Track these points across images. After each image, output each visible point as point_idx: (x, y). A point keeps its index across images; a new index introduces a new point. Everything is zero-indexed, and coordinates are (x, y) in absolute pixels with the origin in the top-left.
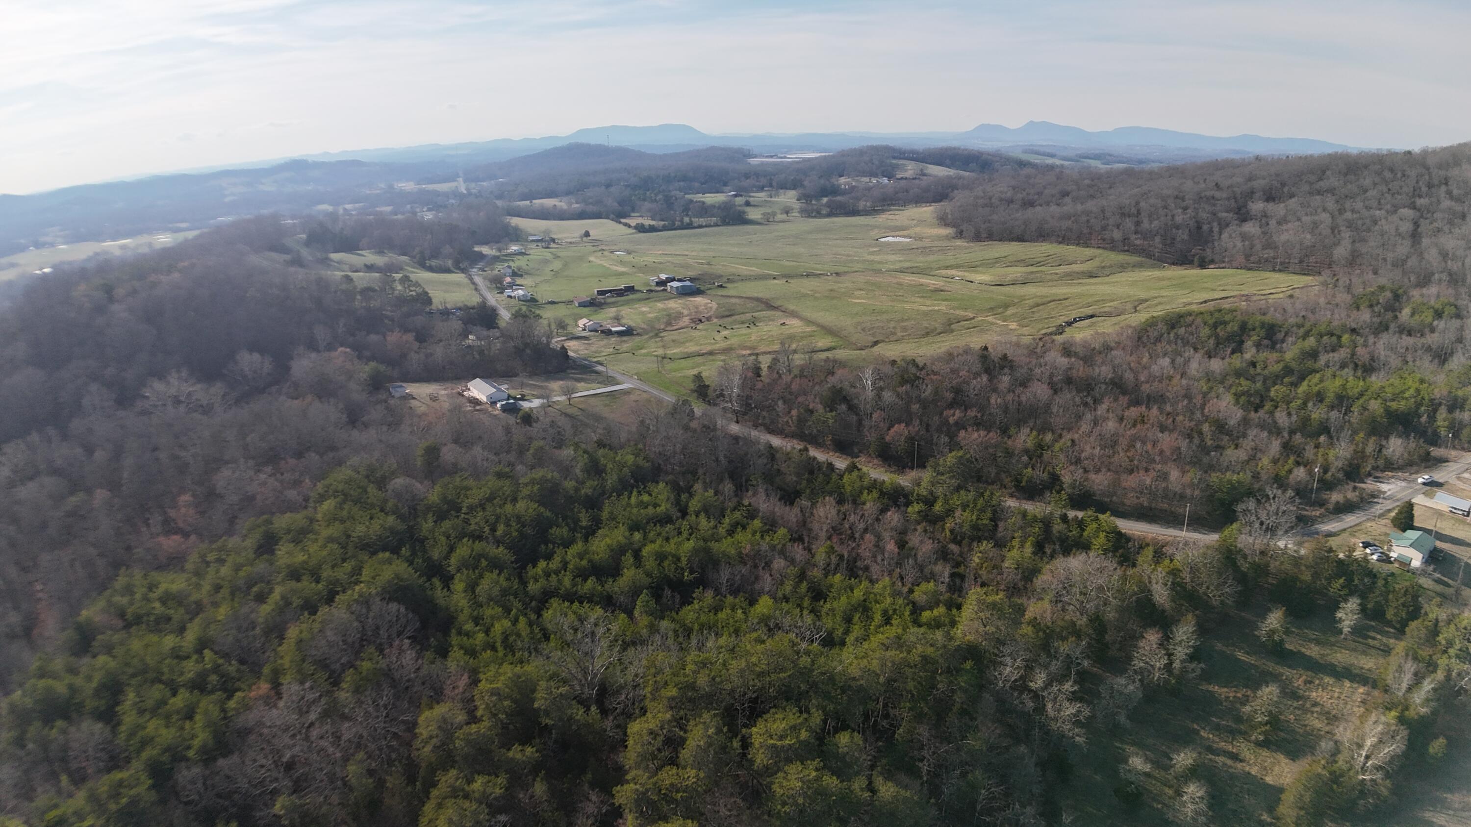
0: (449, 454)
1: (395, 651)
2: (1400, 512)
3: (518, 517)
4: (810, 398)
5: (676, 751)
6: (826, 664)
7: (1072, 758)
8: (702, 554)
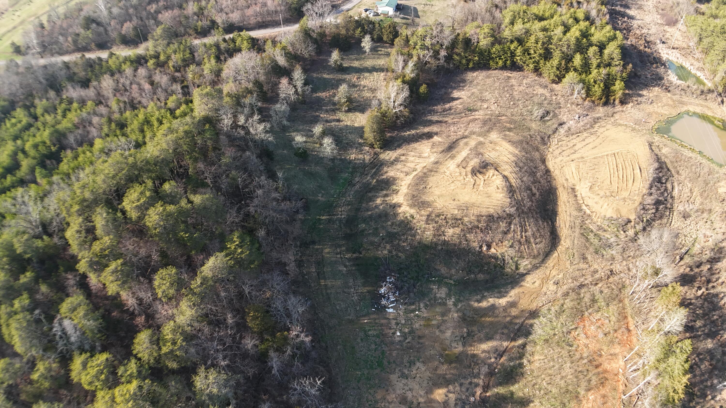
5: (94, 233)
6: (141, 156)
7: (271, 148)
8: (55, 135)
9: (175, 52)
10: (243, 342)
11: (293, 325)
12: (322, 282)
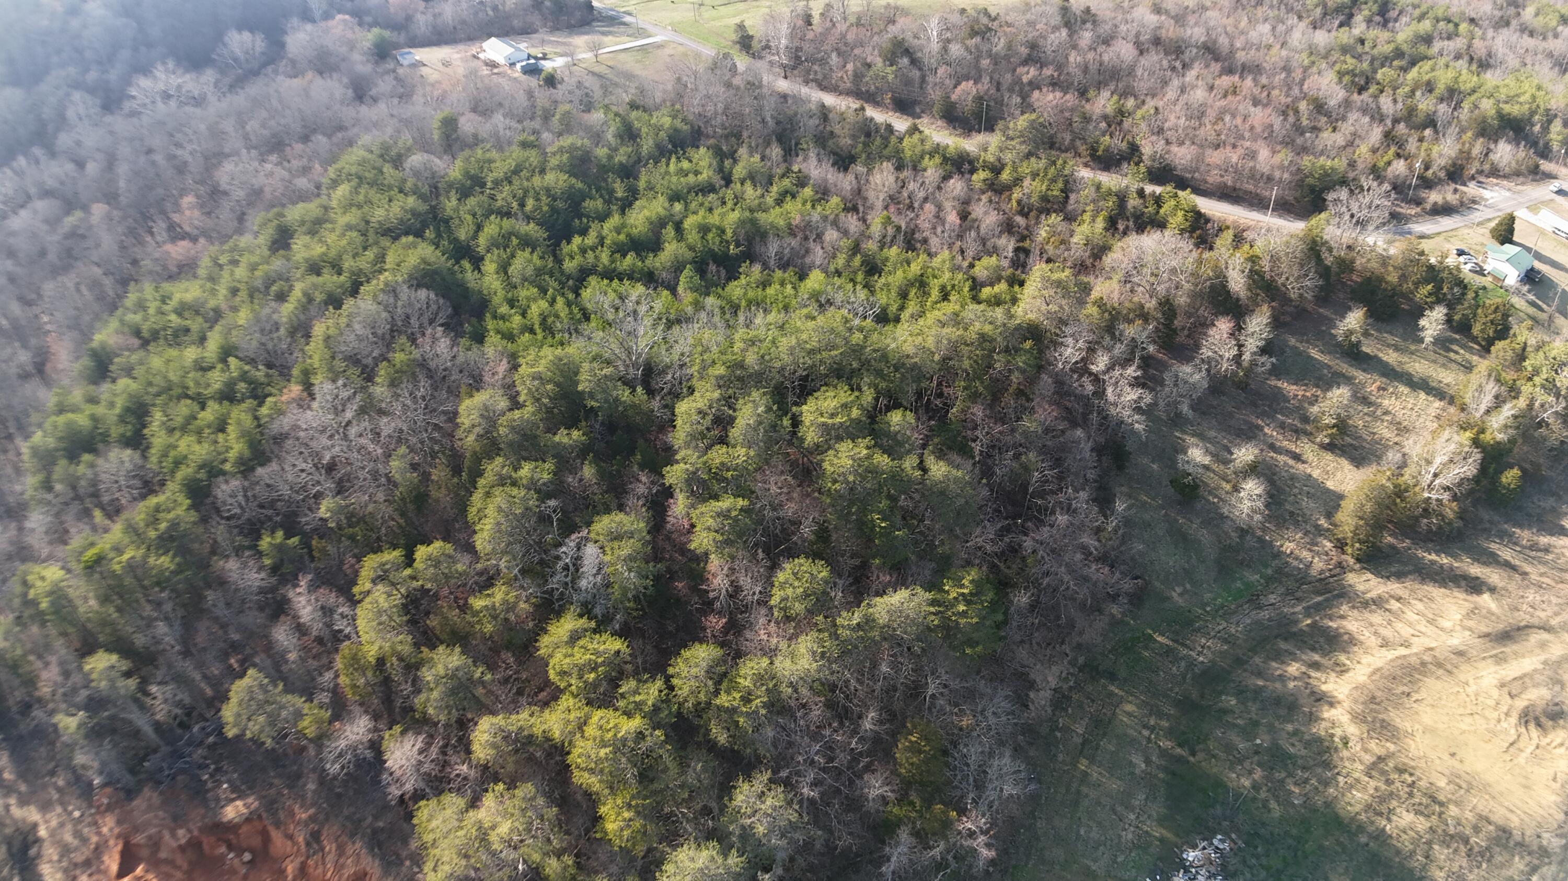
0: (468, 124)
1: (428, 339)
2: (1500, 224)
3: (548, 190)
4: (868, 50)
5: (725, 430)
6: (879, 340)
7: (1130, 446)
8: (748, 226)
9: (1034, 175)
10: (866, 777)
11: (976, 808)
12: (1083, 765)
